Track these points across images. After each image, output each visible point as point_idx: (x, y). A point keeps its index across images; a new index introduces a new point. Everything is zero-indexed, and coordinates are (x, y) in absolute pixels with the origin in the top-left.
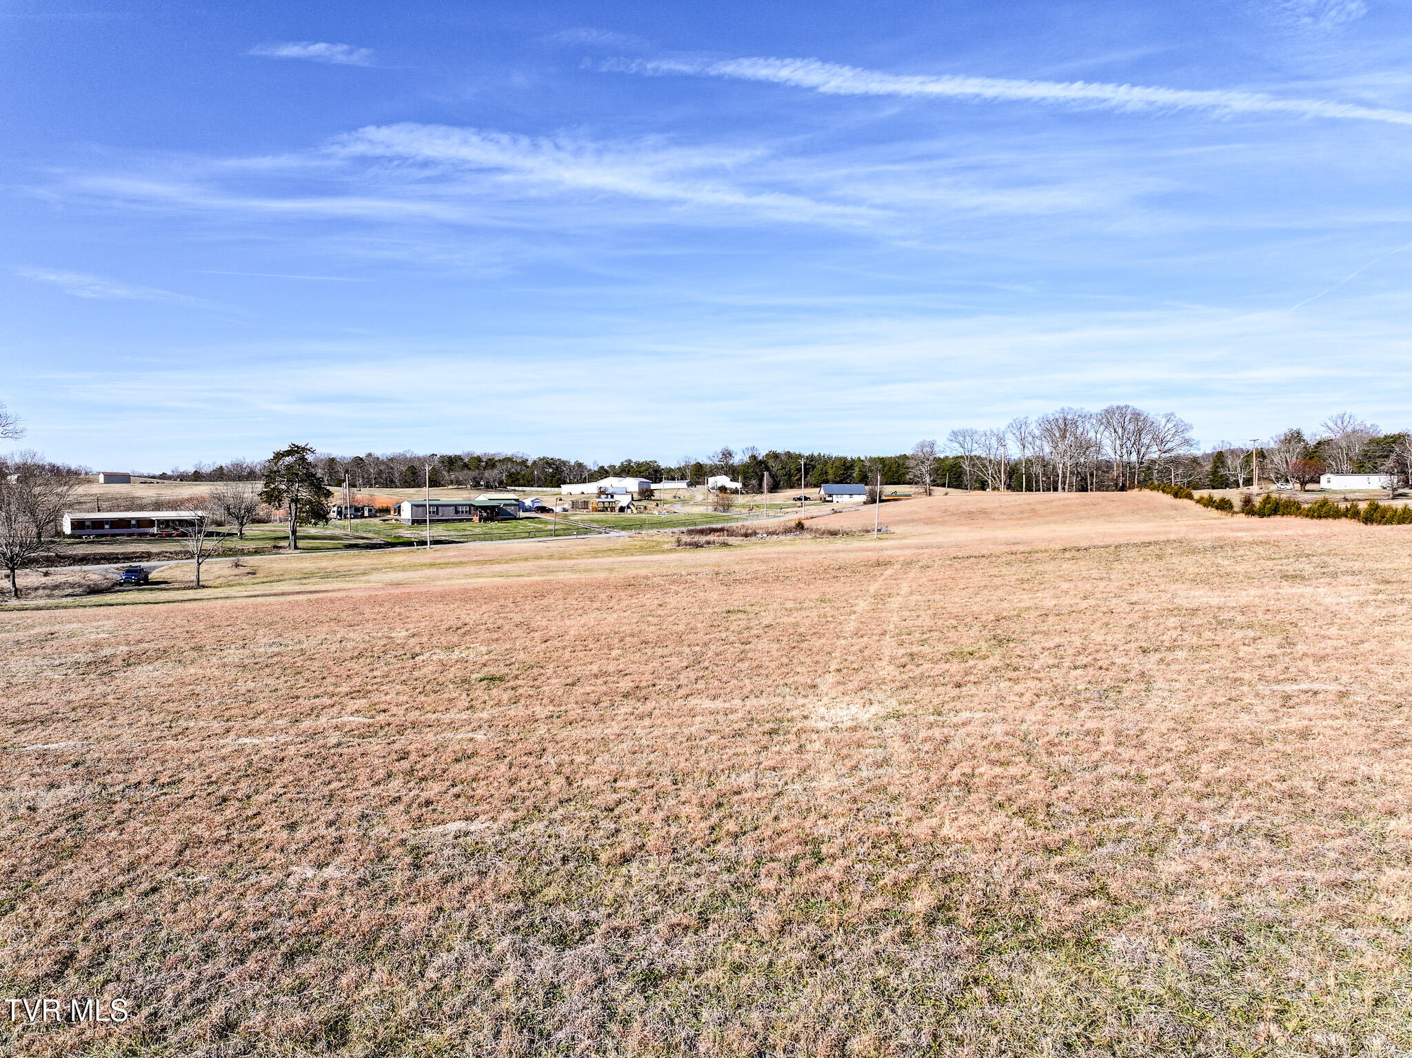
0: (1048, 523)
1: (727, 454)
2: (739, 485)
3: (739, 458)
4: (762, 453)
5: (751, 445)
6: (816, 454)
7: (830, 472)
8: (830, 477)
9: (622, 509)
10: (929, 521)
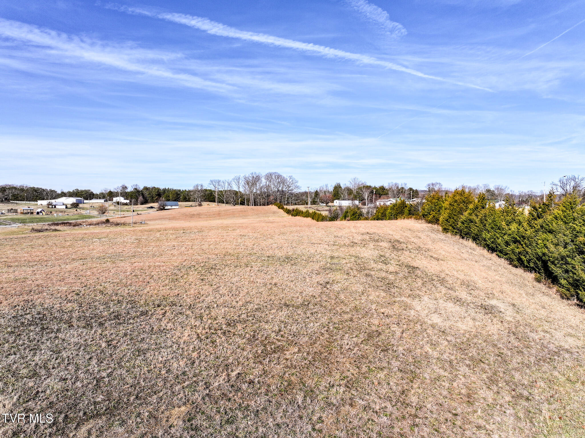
0: (222, 219)
1: (125, 188)
2: (128, 201)
3: (130, 189)
4: (141, 187)
5: (136, 184)
6: (167, 188)
7: (170, 196)
8: (171, 198)
9: (38, 213)
10: (170, 219)
